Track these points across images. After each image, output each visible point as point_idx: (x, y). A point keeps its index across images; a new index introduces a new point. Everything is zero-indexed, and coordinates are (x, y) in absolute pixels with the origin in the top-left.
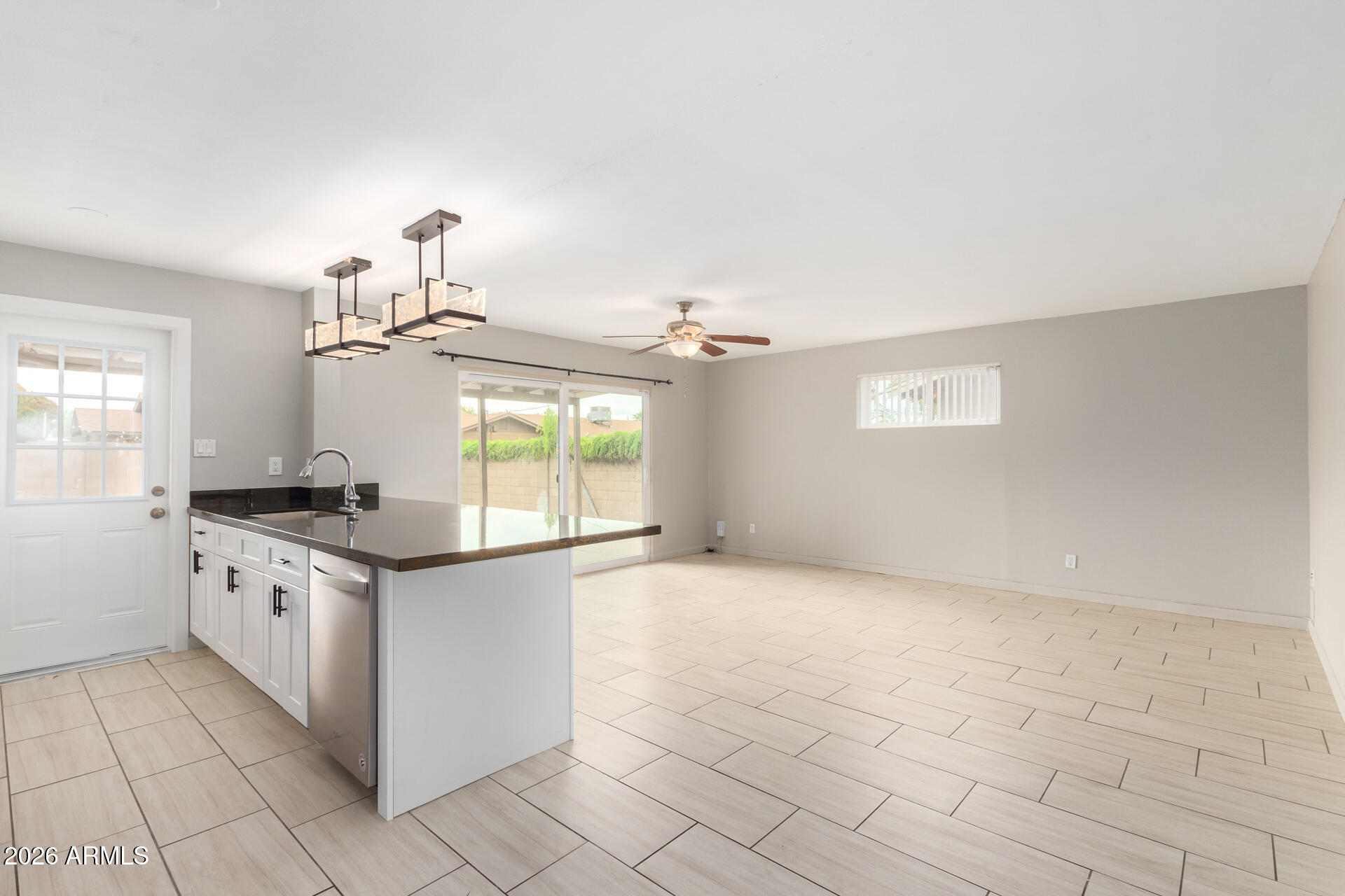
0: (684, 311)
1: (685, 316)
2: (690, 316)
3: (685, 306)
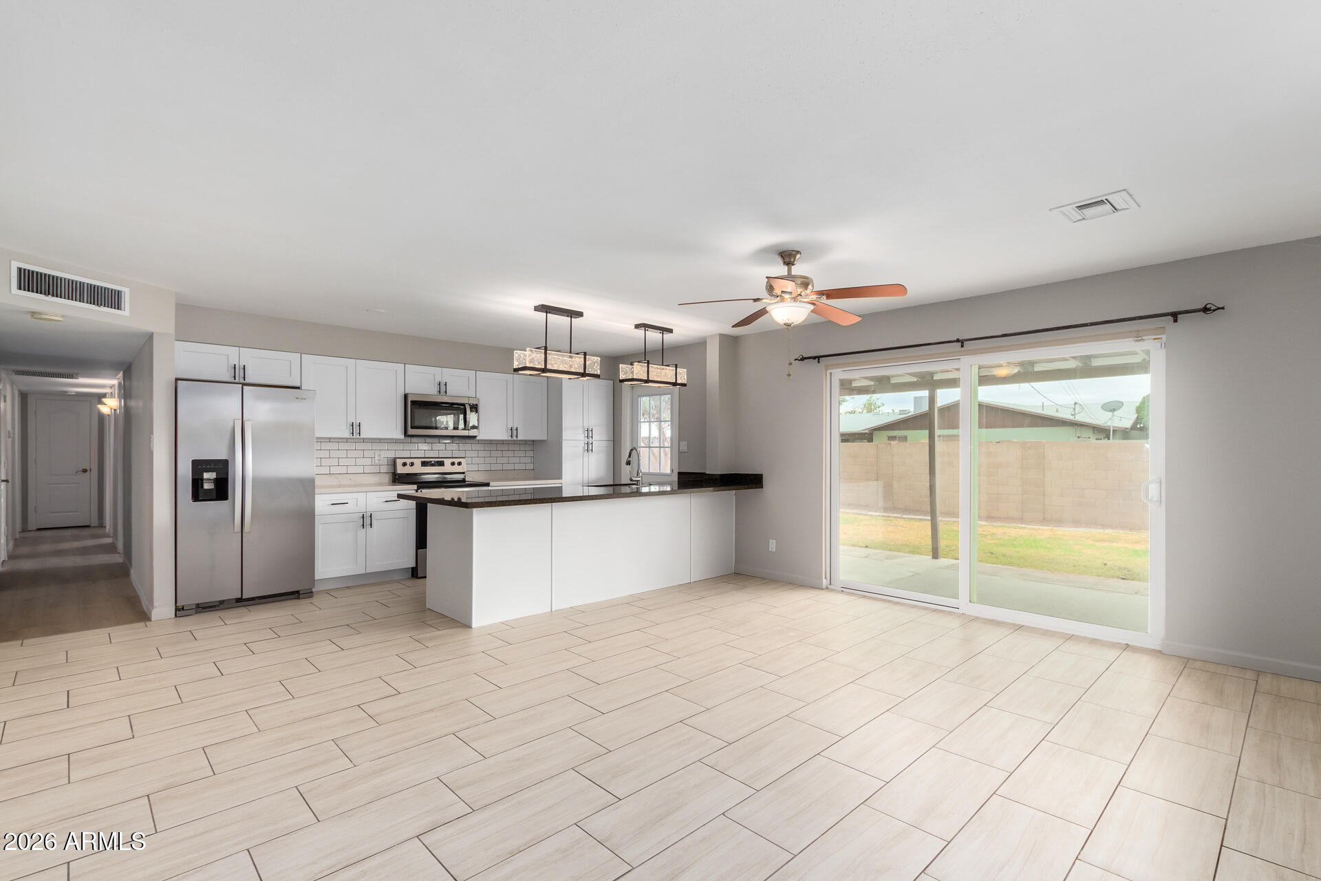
0: (789, 264)
1: (789, 270)
2: (797, 270)
3: (788, 256)
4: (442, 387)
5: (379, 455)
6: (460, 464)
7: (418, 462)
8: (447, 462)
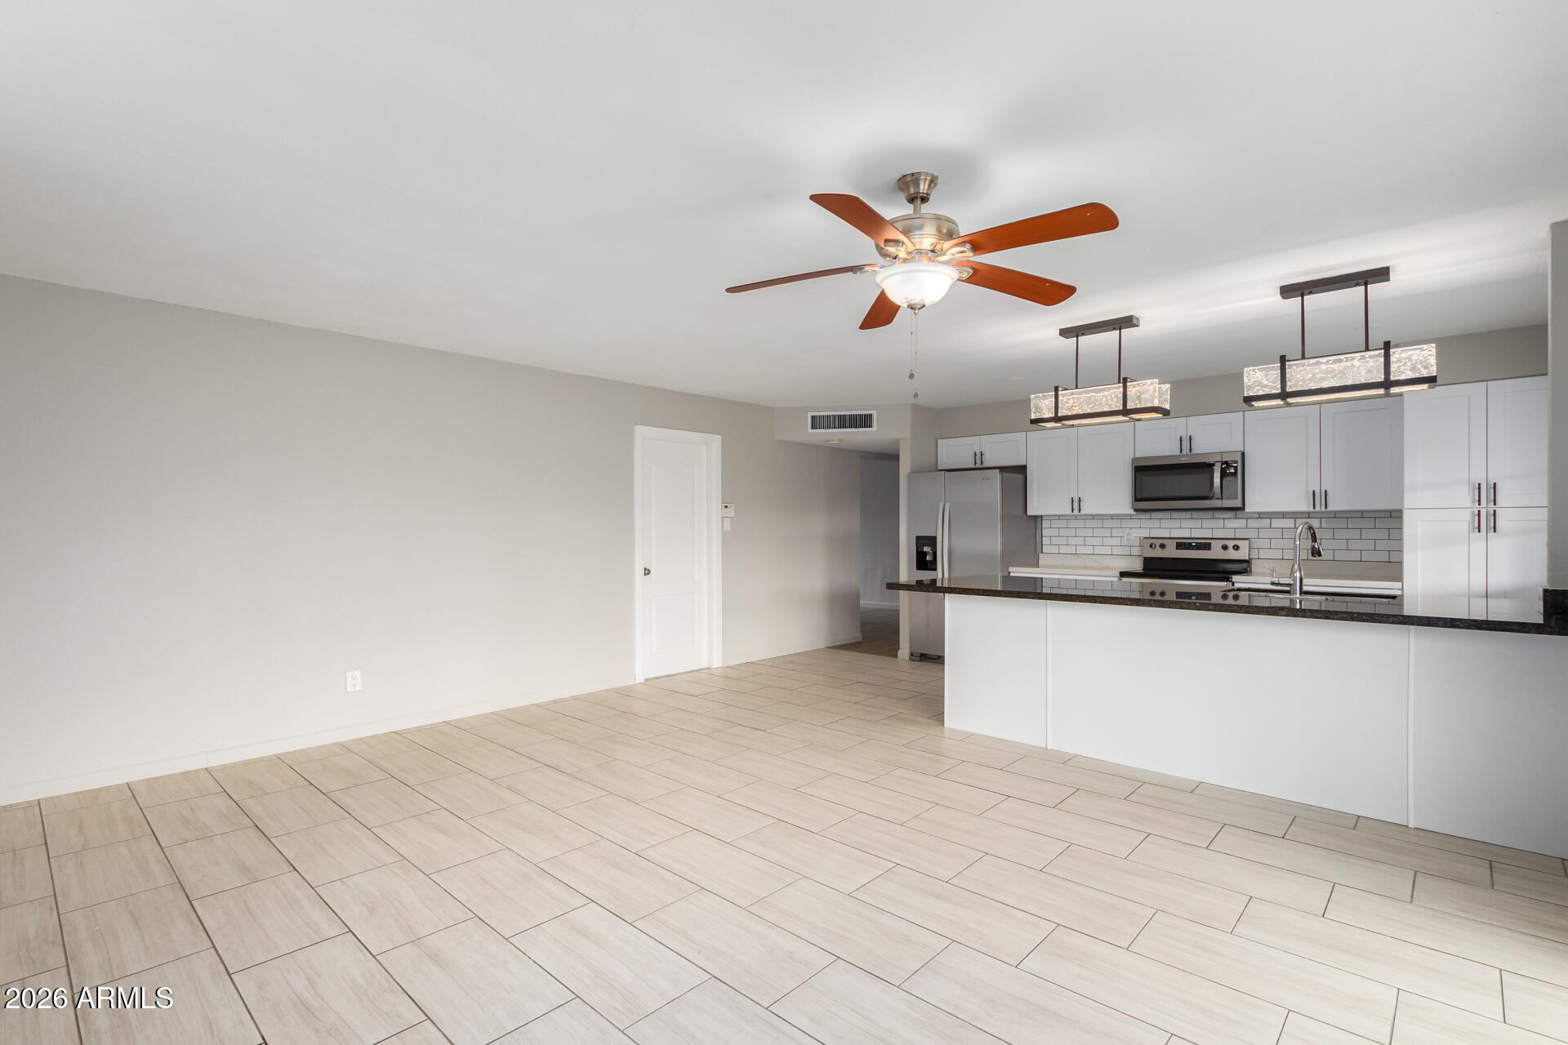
4: (1187, 441)
5: (1129, 534)
6: (1236, 548)
7: (1171, 545)
8: (1216, 546)
